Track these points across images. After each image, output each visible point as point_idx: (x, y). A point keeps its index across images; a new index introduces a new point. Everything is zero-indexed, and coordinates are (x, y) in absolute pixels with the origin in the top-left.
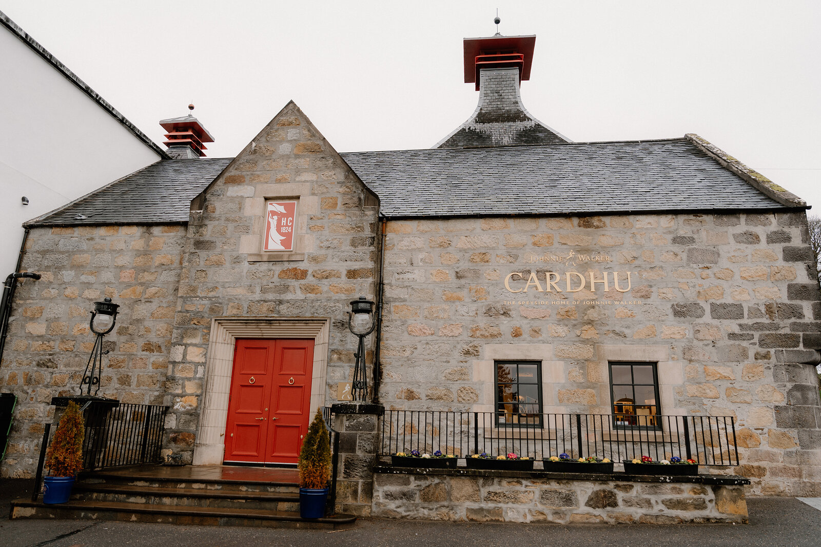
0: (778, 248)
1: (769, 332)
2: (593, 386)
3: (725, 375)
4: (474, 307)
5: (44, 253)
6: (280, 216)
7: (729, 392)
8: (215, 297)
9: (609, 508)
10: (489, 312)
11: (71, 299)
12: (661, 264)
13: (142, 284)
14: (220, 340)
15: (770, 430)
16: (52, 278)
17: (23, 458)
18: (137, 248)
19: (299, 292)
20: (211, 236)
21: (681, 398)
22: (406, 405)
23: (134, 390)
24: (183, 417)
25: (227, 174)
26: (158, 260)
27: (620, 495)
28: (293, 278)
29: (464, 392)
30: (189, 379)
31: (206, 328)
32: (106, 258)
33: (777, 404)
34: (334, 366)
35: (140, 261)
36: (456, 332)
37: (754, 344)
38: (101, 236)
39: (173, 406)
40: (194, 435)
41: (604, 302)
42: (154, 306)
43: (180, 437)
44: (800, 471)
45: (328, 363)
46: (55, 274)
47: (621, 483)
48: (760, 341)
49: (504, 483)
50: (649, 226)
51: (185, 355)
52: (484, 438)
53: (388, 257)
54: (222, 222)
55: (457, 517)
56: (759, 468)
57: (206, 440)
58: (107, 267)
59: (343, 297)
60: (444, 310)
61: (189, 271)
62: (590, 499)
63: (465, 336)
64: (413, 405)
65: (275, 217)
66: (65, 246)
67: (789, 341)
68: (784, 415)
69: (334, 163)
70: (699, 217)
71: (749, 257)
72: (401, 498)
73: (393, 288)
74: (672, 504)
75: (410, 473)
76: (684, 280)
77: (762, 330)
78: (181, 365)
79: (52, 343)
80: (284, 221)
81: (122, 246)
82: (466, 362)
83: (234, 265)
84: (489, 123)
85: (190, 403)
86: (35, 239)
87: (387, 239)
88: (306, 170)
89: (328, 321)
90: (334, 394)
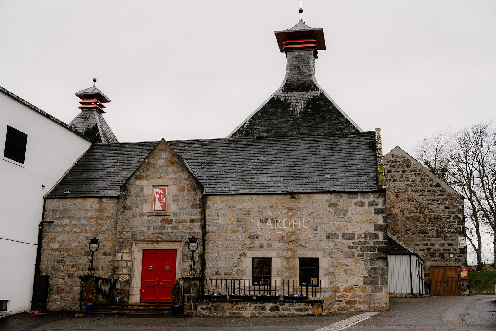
0: (372, 209)
1: (365, 245)
2: (291, 268)
3: (345, 263)
4: (244, 235)
5: (54, 211)
6: (160, 194)
7: (346, 271)
8: (133, 232)
9: (276, 312)
10: (250, 237)
11: (68, 232)
12: (323, 216)
13: (100, 225)
14: (136, 250)
15: (360, 286)
16: (59, 223)
17: (55, 302)
18: (96, 208)
19: (169, 229)
20: (130, 204)
21: (327, 273)
22: (215, 277)
23: (101, 272)
24: (123, 284)
25: (135, 175)
26: (106, 214)
27: (281, 307)
28: (167, 223)
29: (239, 271)
30: (125, 268)
31: (131, 245)
32: (82, 213)
33: (364, 275)
34: (185, 261)
35: (98, 214)
36: (236, 246)
37: (358, 250)
38: (79, 203)
39: (118, 279)
40: (128, 291)
41: (298, 232)
42: (106, 235)
43: (123, 292)
44: (370, 302)
45: (182, 260)
46: (60, 220)
47: (281, 303)
48: (360, 249)
49: (242, 304)
50: (319, 198)
51: (122, 257)
52: (247, 290)
53: (208, 212)
54: (135, 197)
55: (226, 316)
56: (354, 301)
57: (133, 293)
58: (84, 217)
59: (188, 231)
60: (232, 236)
61: (122, 220)
62: (271, 309)
63: (240, 248)
64: (219, 277)
65: (158, 195)
66: (63, 207)
67: (372, 249)
68: (367, 279)
69: (183, 170)
70: (341, 194)
71: (360, 212)
72: (207, 310)
73: (210, 226)
74: (297, 310)
75: (210, 301)
76: (332, 223)
77: (362, 244)
78: (121, 262)
79: (62, 252)
80: (162, 197)
81: (89, 207)
82: (240, 259)
83: (141, 217)
84: (291, 92)
85: (125, 278)
86: (49, 204)
87: (207, 204)
88: (171, 173)
89: (182, 242)
90: (185, 273)
